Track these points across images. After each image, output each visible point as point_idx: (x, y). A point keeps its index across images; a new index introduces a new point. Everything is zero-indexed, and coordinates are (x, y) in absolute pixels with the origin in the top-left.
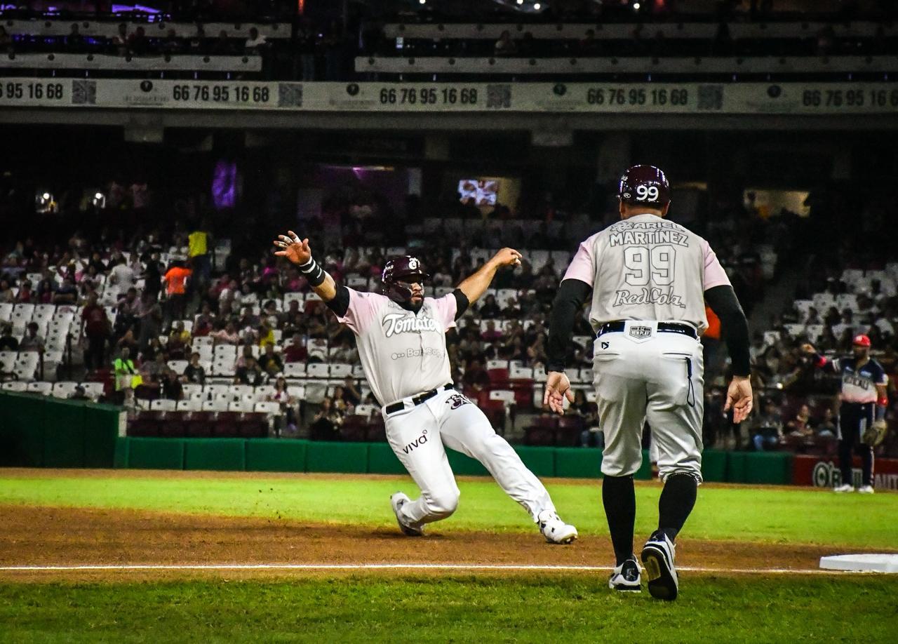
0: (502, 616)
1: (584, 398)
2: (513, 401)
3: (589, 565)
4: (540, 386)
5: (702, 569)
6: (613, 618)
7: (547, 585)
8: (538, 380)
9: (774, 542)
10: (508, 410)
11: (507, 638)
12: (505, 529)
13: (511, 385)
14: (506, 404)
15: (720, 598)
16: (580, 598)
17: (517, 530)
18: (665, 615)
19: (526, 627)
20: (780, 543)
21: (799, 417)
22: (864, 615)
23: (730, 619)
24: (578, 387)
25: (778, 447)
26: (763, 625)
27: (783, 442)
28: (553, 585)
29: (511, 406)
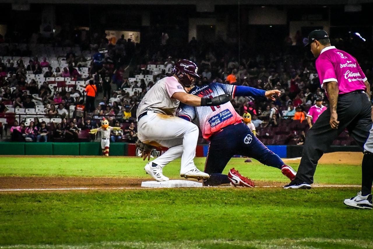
0: (6, 210)
1: (38, 121)
2: (6, 123)
3: (44, 188)
4: (18, 116)
5: (92, 189)
6: (55, 210)
7: (26, 197)
8: (17, 113)
9: (122, 177)
10: (4, 127)
11: (8, 219)
12: (5, 175)
13: (5, 116)
14: (3, 124)
15: (100, 200)
16: (40, 201)
17: (11, 175)
18: (77, 207)
19: (16, 214)
20: (124, 178)
21: (130, 128)
22: (160, 204)
23: (104, 208)
24: (35, 116)
25: (121, 140)
26: (119, 210)
27: (123, 138)
28: (28, 197)
29: (5, 125)
